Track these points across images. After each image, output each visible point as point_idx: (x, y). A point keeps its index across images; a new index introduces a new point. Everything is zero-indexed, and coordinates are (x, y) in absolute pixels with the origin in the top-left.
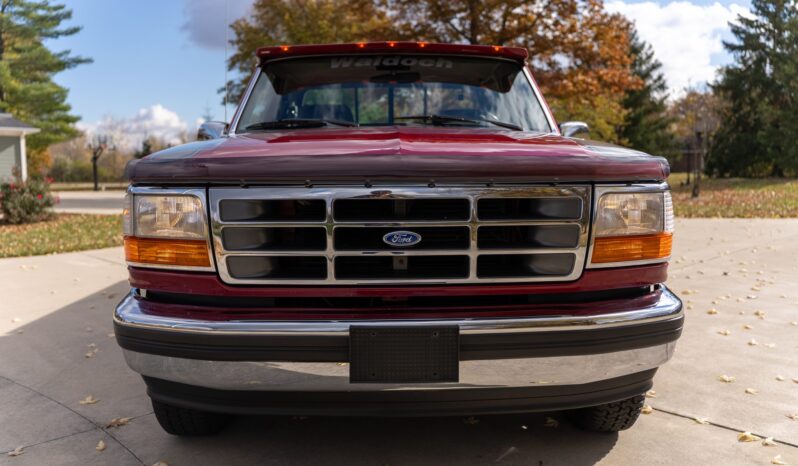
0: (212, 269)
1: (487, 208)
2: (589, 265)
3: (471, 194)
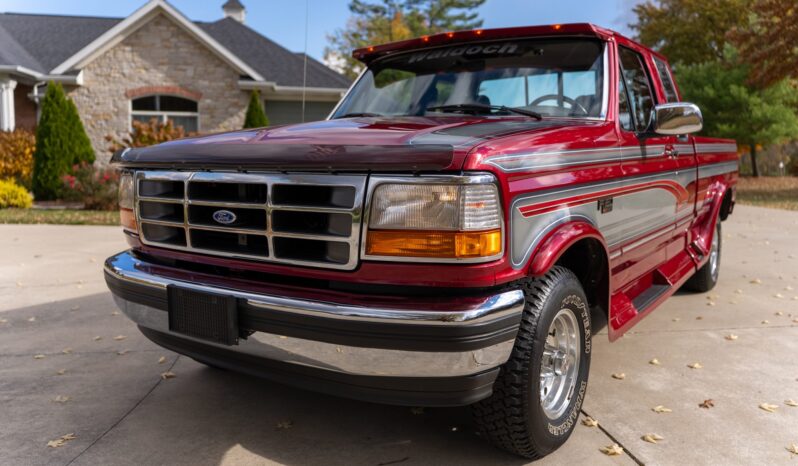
0: (137, 232)
1: (281, 194)
2: (364, 257)
3: (270, 180)
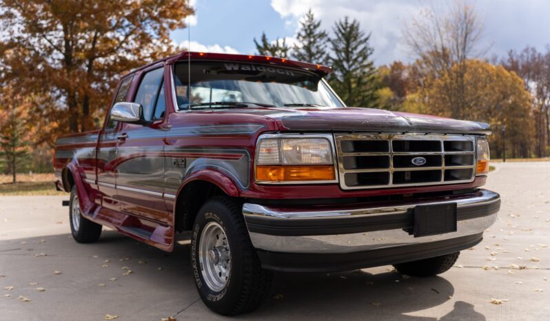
0: (336, 181)
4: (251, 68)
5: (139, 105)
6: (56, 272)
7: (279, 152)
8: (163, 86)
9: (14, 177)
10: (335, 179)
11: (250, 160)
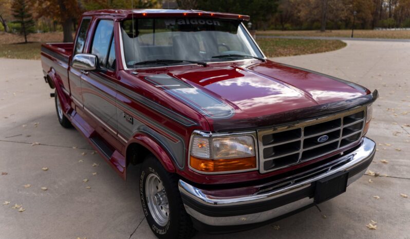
0: (257, 169)
4: (186, 22)
5: (94, 57)
6: (44, 169)
7: (210, 147)
8: (113, 41)
9: (26, 38)
10: (256, 167)
11: (185, 148)
